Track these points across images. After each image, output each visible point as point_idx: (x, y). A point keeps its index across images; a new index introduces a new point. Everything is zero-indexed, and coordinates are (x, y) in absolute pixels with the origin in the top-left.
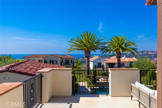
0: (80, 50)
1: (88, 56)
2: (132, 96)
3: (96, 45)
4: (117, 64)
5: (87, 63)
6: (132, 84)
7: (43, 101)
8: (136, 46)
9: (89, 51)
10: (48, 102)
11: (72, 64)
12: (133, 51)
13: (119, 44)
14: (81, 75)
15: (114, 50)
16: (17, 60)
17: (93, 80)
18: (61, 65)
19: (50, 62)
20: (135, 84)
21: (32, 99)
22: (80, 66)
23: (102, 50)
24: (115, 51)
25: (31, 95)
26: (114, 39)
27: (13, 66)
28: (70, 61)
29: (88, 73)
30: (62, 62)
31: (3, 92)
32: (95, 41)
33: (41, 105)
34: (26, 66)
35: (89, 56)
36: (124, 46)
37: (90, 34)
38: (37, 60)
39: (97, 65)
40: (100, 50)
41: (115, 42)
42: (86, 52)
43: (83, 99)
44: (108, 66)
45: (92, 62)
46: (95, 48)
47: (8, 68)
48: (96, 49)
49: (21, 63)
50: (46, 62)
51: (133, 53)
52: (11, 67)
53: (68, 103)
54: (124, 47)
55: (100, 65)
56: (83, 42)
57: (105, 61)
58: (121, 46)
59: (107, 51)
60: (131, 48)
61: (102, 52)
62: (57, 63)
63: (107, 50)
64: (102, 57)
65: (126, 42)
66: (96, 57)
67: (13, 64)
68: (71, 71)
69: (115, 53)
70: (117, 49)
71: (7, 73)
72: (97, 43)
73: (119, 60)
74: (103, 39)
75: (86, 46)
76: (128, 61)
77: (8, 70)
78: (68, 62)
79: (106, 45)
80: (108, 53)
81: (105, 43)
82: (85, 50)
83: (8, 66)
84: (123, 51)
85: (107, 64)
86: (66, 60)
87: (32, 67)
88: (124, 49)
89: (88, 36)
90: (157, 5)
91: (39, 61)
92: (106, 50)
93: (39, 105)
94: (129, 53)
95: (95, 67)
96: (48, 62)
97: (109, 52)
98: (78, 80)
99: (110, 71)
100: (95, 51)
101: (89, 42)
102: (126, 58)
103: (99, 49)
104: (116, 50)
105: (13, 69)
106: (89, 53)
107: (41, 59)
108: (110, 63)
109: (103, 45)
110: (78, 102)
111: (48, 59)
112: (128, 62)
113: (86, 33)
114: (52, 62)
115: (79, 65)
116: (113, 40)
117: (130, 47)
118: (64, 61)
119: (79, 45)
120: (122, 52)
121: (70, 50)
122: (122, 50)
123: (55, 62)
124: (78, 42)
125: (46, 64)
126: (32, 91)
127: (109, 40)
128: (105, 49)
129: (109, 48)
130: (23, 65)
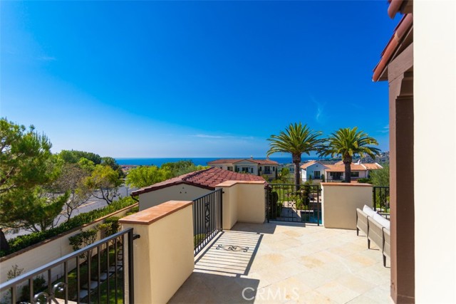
0: (285, 151)
1: (297, 160)
2: (358, 230)
3: (309, 143)
4: (344, 174)
5: (295, 173)
6: (358, 210)
7: (223, 228)
8: (378, 144)
9: (298, 153)
10: (231, 230)
11: (274, 173)
12: (371, 152)
13: (347, 141)
14: (286, 191)
15: (339, 151)
16: (198, 166)
17: (303, 199)
18: (259, 175)
19: (243, 169)
20: (362, 210)
21: (207, 224)
22: (286, 177)
23: (320, 152)
24: (340, 153)
25: (206, 219)
26: (338, 133)
27: (191, 176)
28: (271, 169)
29: (298, 188)
30: (260, 170)
31: (166, 213)
32: (307, 138)
33: (220, 233)
34: (209, 176)
35: (300, 162)
36: (355, 144)
37: (300, 126)
38: (225, 167)
39: (313, 174)
40: (316, 152)
41: (340, 138)
42: (294, 155)
43: (280, 229)
44: (331, 177)
45: (305, 169)
46: (307, 149)
47: (185, 179)
48: (310, 150)
49: (202, 172)
50: (237, 170)
51: (372, 155)
52: (189, 178)
53: (258, 234)
54: (356, 146)
55: (317, 176)
56: (289, 139)
57: (327, 168)
58: (351, 144)
59: (328, 154)
60: (369, 148)
61: (319, 154)
62: (252, 172)
63: (328, 152)
64: (321, 162)
65: (358, 137)
66: (312, 163)
67: (191, 174)
68: (263, 186)
69: (341, 155)
70: (345, 150)
71: (183, 185)
72: (311, 140)
73: (348, 168)
74: (321, 134)
75: (293, 145)
76: (365, 168)
77: (184, 182)
78: (269, 170)
79: (326, 144)
80: (329, 156)
81: (325, 140)
82: (292, 151)
83: (185, 175)
84: (354, 153)
85: (329, 174)
86: (266, 167)
87: (215, 177)
88: (356, 150)
89: (296, 129)
90: (389, 81)
91: (229, 168)
92: (326, 151)
93: (217, 233)
94: (365, 155)
95: (309, 178)
96: (241, 169)
97: (330, 154)
98: (282, 198)
99: (322, 187)
100: (308, 153)
101: (298, 139)
102: (362, 165)
103: (315, 149)
104: (343, 151)
105: (191, 180)
106: (299, 156)
107: (231, 165)
108: (334, 173)
109: (321, 144)
110: (272, 232)
111: (240, 166)
112: (365, 171)
113: (294, 125)
114: (246, 170)
115: (285, 174)
116: (338, 136)
117: (366, 145)
118: (263, 169)
119: (284, 145)
120: (352, 155)
121: (270, 152)
122: (352, 152)
123: (250, 170)
124: (282, 139)
125: (236, 173)
126: (207, 213)
127: (331, 136)
128: (324, 151)
129: (331, 148)
130: (204, 174)
